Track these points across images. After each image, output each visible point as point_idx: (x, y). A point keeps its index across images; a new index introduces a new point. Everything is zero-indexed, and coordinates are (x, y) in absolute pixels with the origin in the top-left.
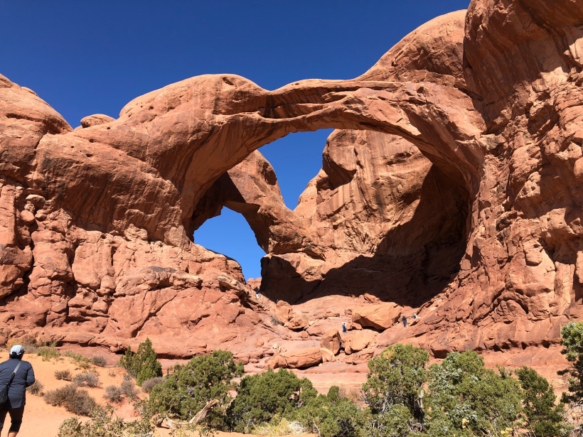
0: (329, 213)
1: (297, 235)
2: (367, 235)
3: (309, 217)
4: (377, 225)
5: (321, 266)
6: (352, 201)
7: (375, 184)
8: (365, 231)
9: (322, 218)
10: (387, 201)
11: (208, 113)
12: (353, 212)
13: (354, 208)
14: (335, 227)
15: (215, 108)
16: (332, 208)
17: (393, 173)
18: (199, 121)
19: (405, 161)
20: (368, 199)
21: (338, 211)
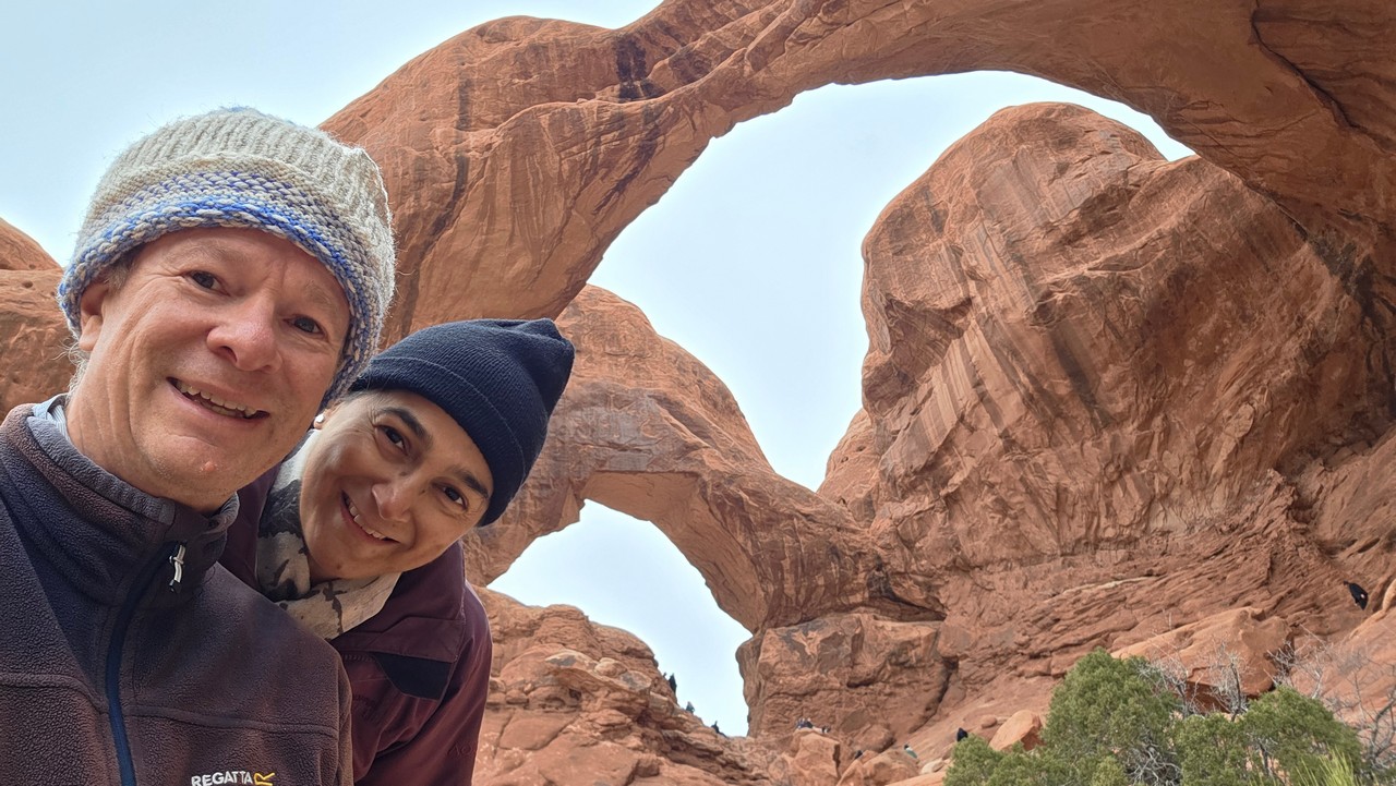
0: (918, 463)
1: (835, 552)
2: (1061, 492)
3: (861, 496)
4: (1089, 444)
5: (937, 635)
6: (983, 398)
7: (1043, 312)
8: (1051, 479)
9: (904, 487)
10: (1097, 359)
11: (441, 130)
12: (996, 431)
13: (996, 418)
14: (952, 500)
15: (463, 111)
16: (925, 444)
17: (1091, 264)
18: (418, 153)
19: (1117, 219)
20: (1032, 368)
21: (948, 444)
